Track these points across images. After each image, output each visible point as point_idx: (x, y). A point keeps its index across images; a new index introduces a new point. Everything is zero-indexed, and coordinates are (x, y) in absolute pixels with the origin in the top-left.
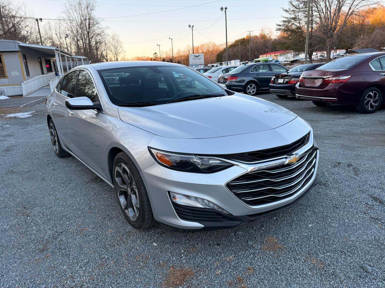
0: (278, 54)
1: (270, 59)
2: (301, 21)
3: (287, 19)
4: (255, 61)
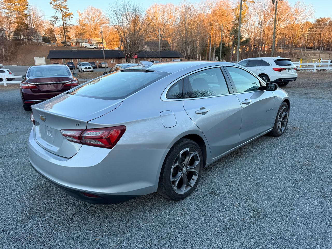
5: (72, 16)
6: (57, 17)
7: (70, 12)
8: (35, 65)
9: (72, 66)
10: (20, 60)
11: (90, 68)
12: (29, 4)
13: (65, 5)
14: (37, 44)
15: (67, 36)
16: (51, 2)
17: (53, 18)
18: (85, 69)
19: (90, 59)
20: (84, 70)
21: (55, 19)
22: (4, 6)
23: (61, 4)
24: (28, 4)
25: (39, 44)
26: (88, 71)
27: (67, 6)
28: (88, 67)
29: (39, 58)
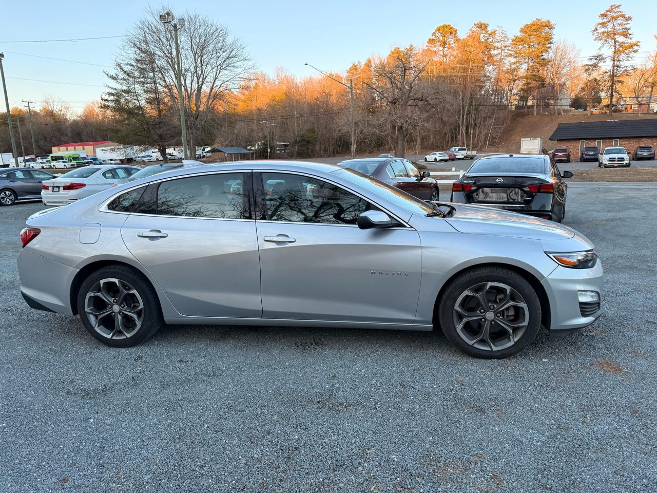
0: (107, 148)
1: (82, 156)
2: (140, 98)
3: (116, 92)
4: (52, 157)
5: (635, 48)
6: (600, 55)
7: (634, 41)
8: (519, 153)
9: (592, 155)
10: (515, 143)
11: (621, 159)
12: (554, 40)
13: (625, 29)
14: (553, 113)
15: (615, 92)
16: (596, 28)
17: (591, 59)
18: (610, 161)
19: (644, 140)
20: (607, 163)
21: (595, 61)
22: (511, 52)
23: (617, 27)
24: (551, 40)
25: (555, 113)
26: (615, 165)
27: (629, 29)
28: (617, 156)
29: (529, 139)
